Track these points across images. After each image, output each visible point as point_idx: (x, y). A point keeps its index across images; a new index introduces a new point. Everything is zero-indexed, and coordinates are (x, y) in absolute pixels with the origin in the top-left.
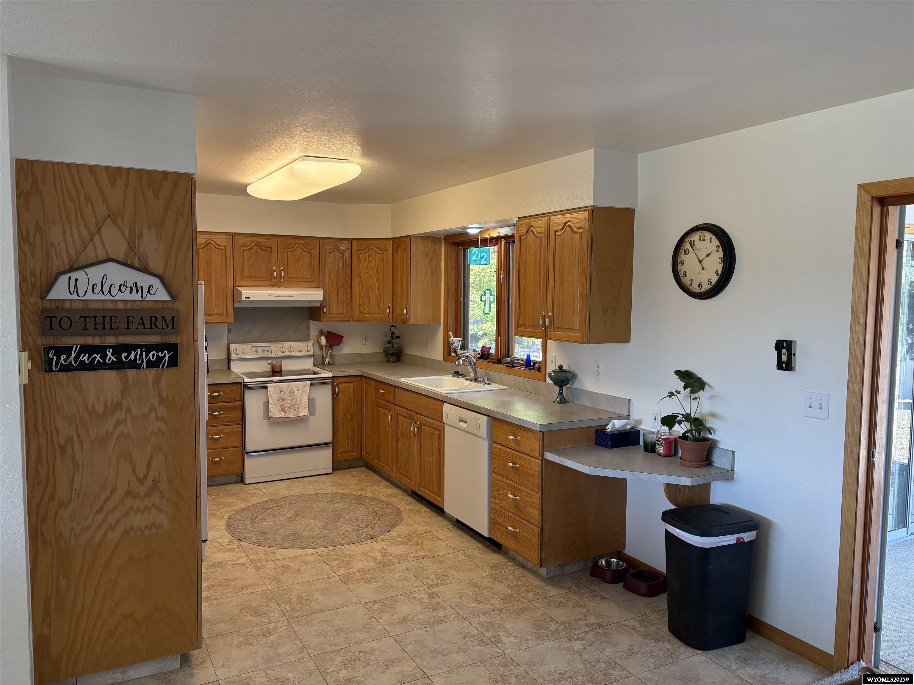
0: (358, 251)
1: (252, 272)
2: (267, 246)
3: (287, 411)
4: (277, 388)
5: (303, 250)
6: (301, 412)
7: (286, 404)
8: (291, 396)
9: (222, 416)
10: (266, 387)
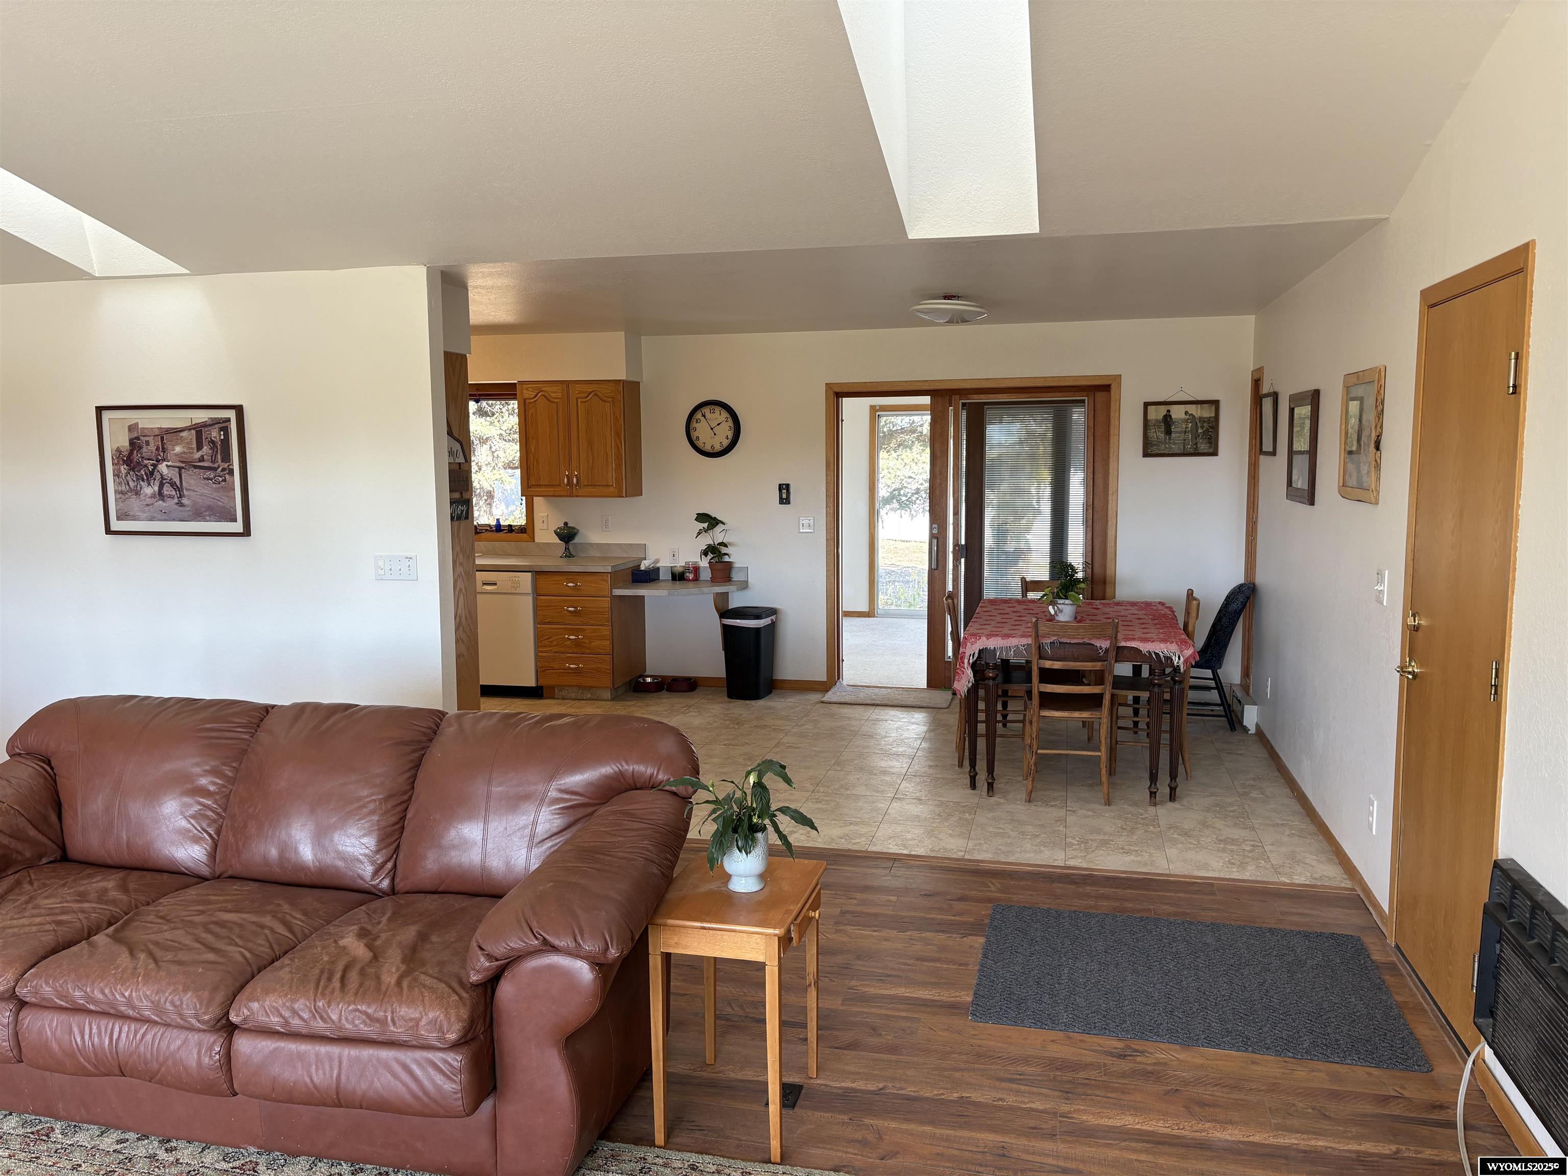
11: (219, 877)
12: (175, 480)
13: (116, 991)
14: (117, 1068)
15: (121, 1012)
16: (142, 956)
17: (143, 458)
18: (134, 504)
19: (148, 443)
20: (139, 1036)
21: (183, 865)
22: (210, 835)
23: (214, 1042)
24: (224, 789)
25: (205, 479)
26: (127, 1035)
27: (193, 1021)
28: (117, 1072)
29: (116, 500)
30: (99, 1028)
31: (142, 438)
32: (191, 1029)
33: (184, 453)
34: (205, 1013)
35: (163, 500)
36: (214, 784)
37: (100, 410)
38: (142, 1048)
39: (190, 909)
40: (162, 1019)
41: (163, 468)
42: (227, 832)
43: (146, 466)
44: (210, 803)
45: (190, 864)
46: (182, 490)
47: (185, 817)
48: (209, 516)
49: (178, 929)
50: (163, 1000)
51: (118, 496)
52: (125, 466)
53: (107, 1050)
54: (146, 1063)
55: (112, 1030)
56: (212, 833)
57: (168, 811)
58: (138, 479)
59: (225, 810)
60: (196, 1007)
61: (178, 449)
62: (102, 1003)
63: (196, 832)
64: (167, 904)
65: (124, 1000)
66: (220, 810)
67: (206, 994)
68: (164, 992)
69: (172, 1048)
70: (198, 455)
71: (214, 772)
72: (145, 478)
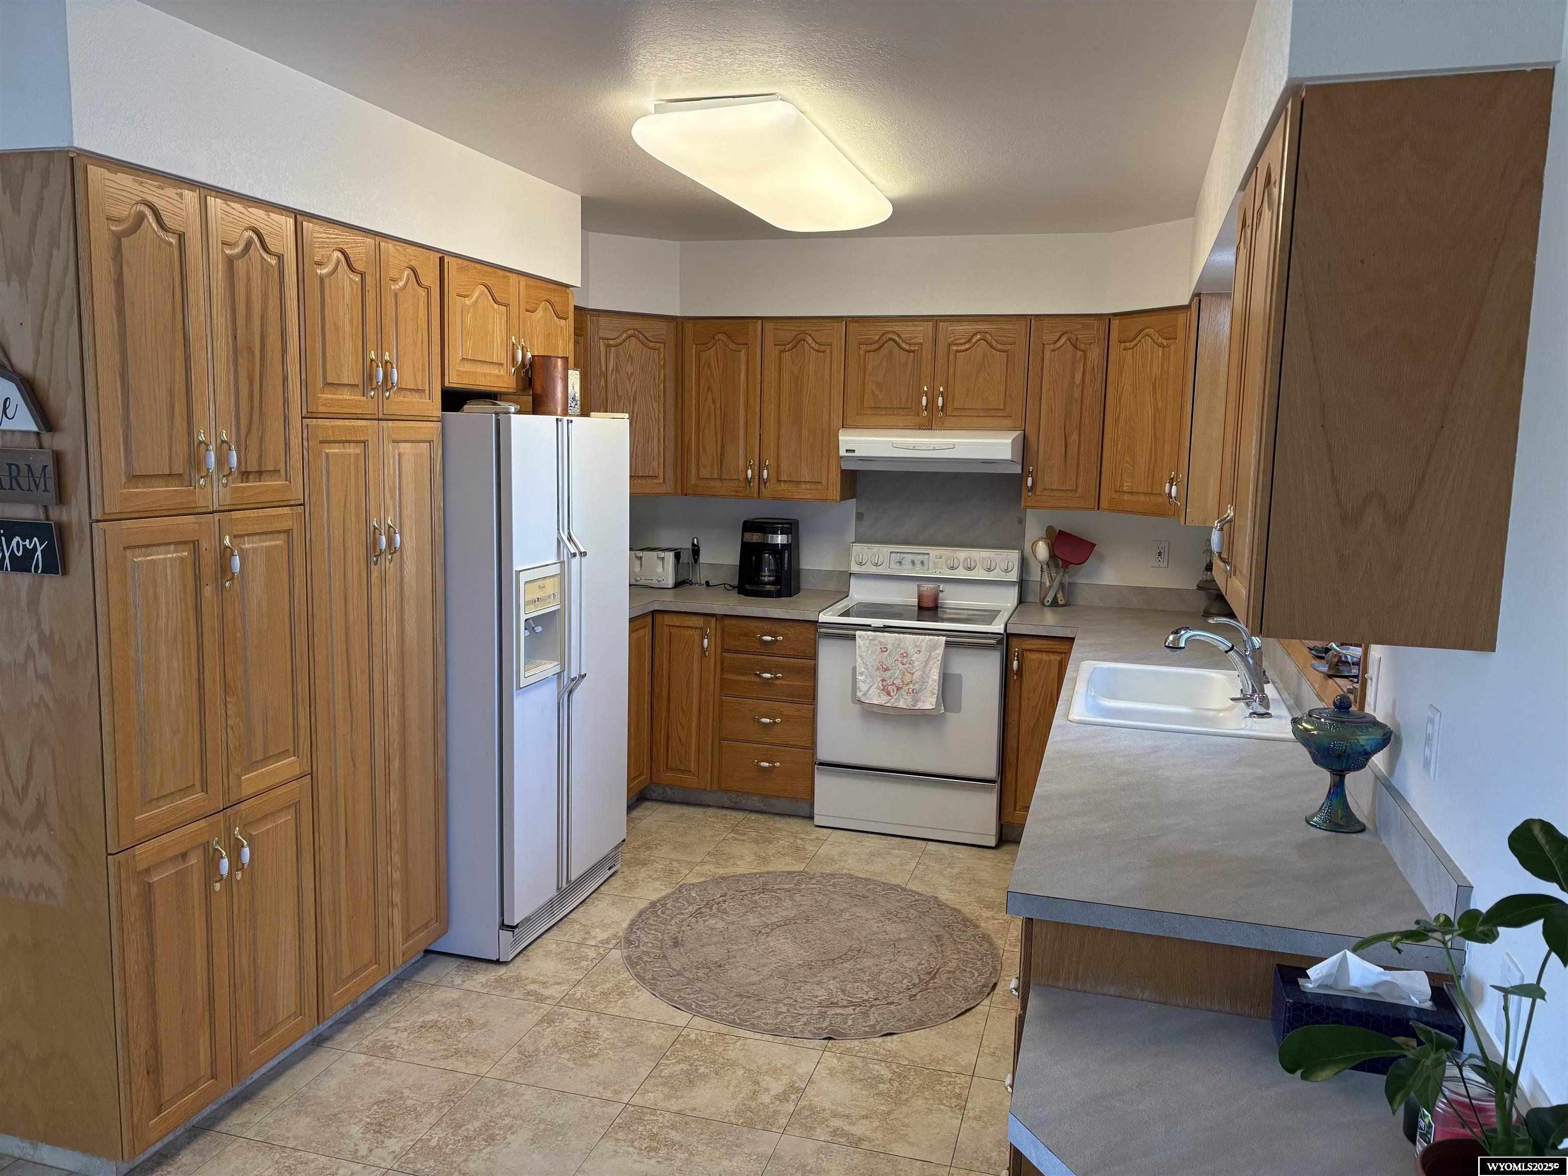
0: (1120, 342)
1: (881, 397)
2: (914, 341)
3: (892, 694)
4: (876, 642)
5: (992, 347)
6: (924, 701)
7: (890, 678)
8: (903, 664)
9: (779, 682)
10: (853, 638)
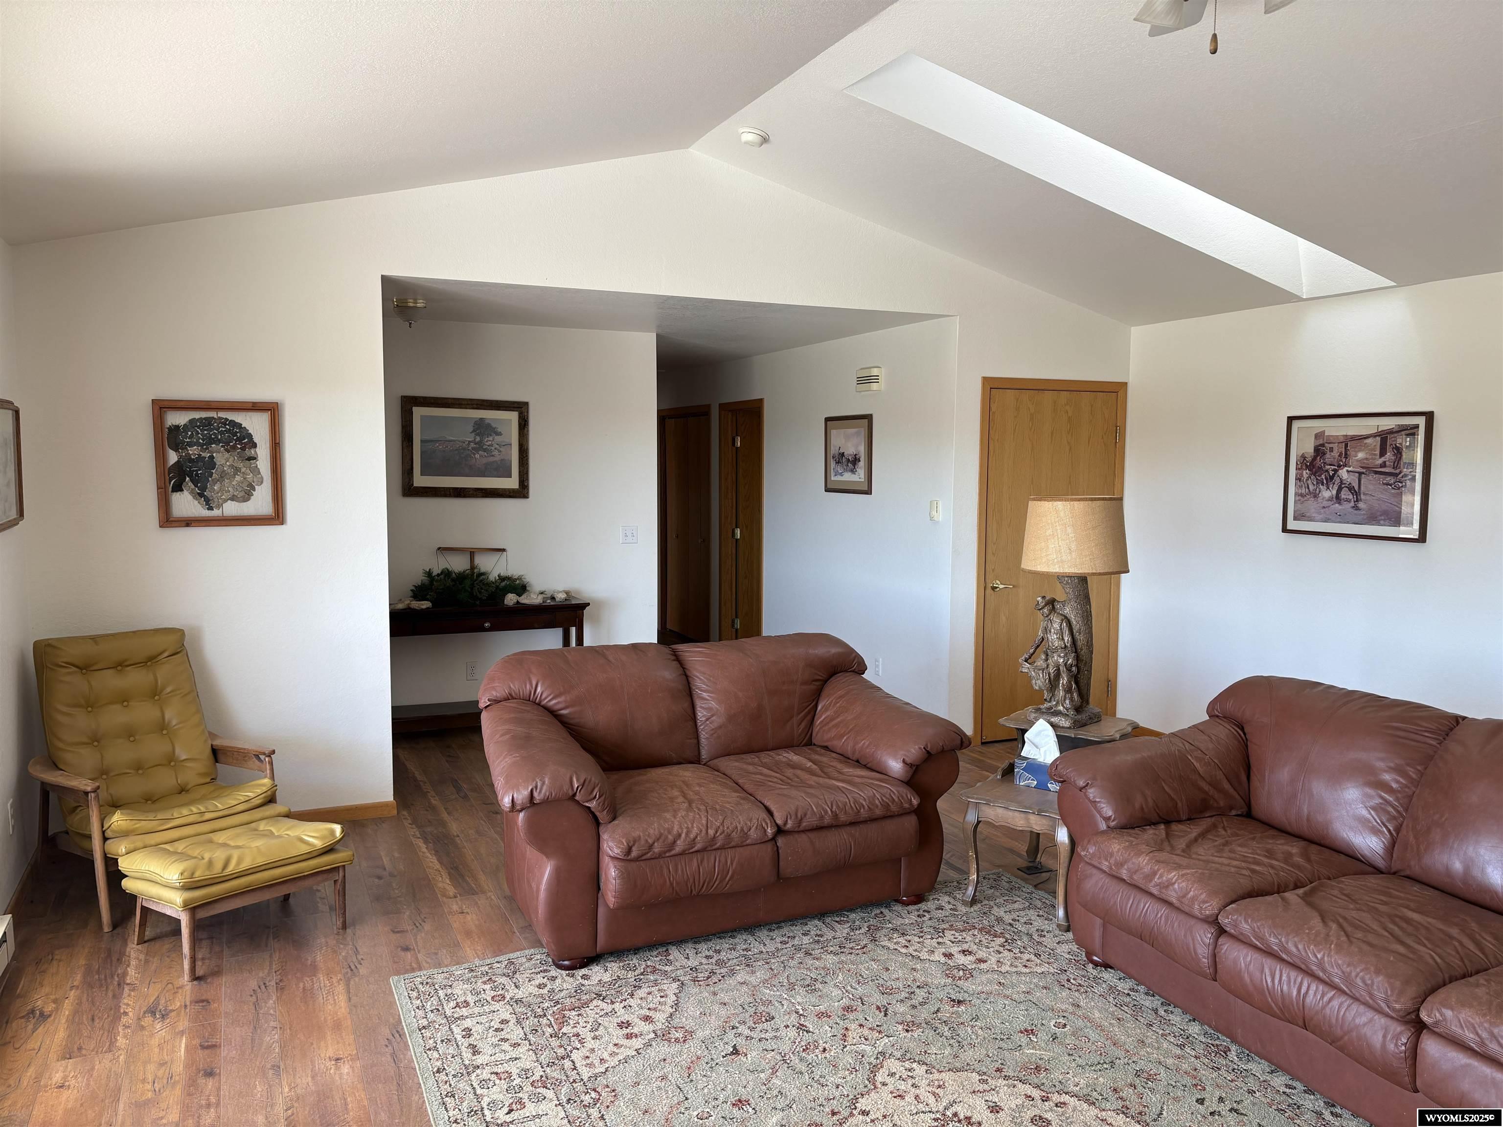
11: (1394, 873)
12: (1354, 485)
13: (1309, 949)
14: (1301, 1020)
15: (1312, 970)
16: (1334, 926)
17: (1325, 463)
18: (1311, 505)
19: (1331, 450)
20: (1326, 999)
21: (1360, 851)
22: (1389, 831)
23: (1401, 1033)
24: (1407, 790)
25: (1384, 484)
26: (1315, 993)
27: (1383, 1005)
28: (1301, 1023)
29: (1295, 502)
30: (1289, 977)
31: (1327, 445)
32: (1379, 1011)
33: (1367, 459)
34: (1396, 1002)
35: (1339, 503)
36: (1397, 782)
37: (1291, 419)
38: (1328, 1011)
39: (1372, 895)
40: (1351, 992)
41: (1343, 473)
42: (1407, 832)
43: (1327, 471)
44: (1391, 799)
45: (1367, 853)
46: (1360, 495)
47: (1366, 807)
48: (1384, 520)
49: (1364, 911)
50: (1353, 974)
51: (1297, 498)
52: (1307, 471)
53: (1294, 1000)
54: (1330, 1026)
55: (1301, 984)
56: (1391, 829)
57: (1349, 797)
58: (1318, 483)
59: (1406, 810)
60: (1387, 992)
61: (1361, 455)
62: (1294, 956)
63: (1375, 824)
64: (1349, 883)
65: (1316, 961)
66: (1401, 809)
67: (1398, 984)
68: (1355, 967)
69: (1357, 1021)
70: (1380, 461)
71: (1397, 770)
72: (1325, 482)
